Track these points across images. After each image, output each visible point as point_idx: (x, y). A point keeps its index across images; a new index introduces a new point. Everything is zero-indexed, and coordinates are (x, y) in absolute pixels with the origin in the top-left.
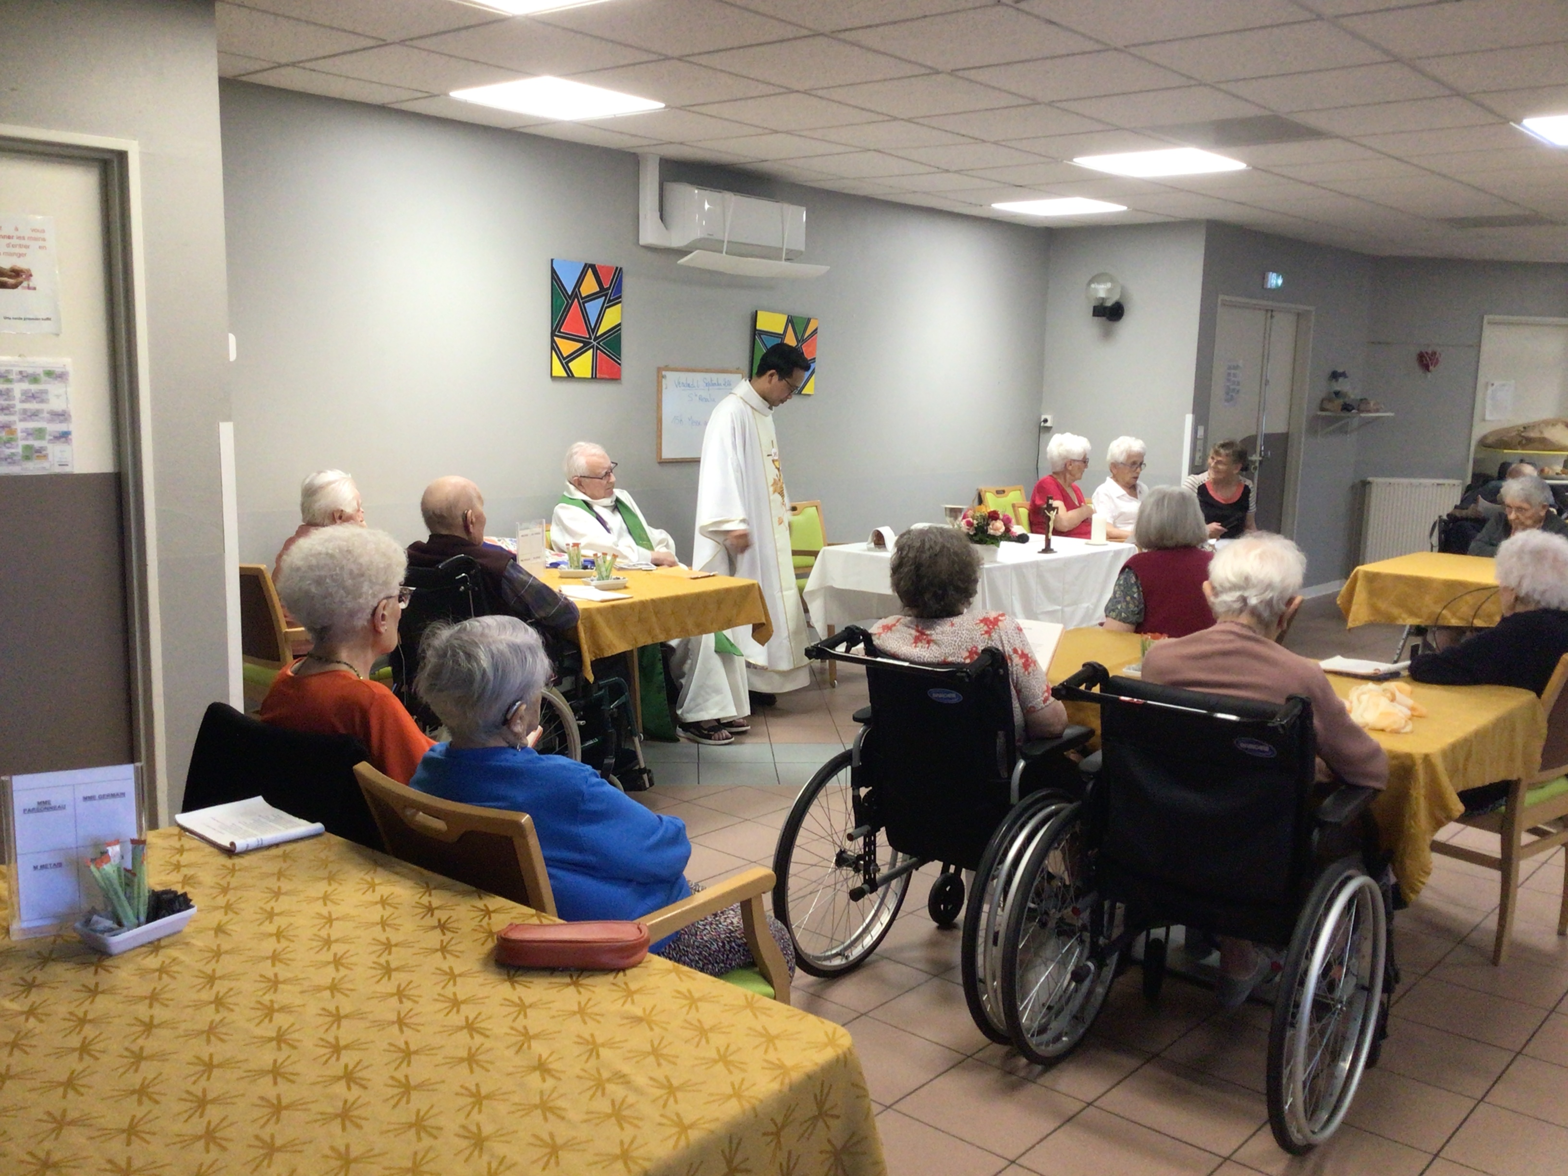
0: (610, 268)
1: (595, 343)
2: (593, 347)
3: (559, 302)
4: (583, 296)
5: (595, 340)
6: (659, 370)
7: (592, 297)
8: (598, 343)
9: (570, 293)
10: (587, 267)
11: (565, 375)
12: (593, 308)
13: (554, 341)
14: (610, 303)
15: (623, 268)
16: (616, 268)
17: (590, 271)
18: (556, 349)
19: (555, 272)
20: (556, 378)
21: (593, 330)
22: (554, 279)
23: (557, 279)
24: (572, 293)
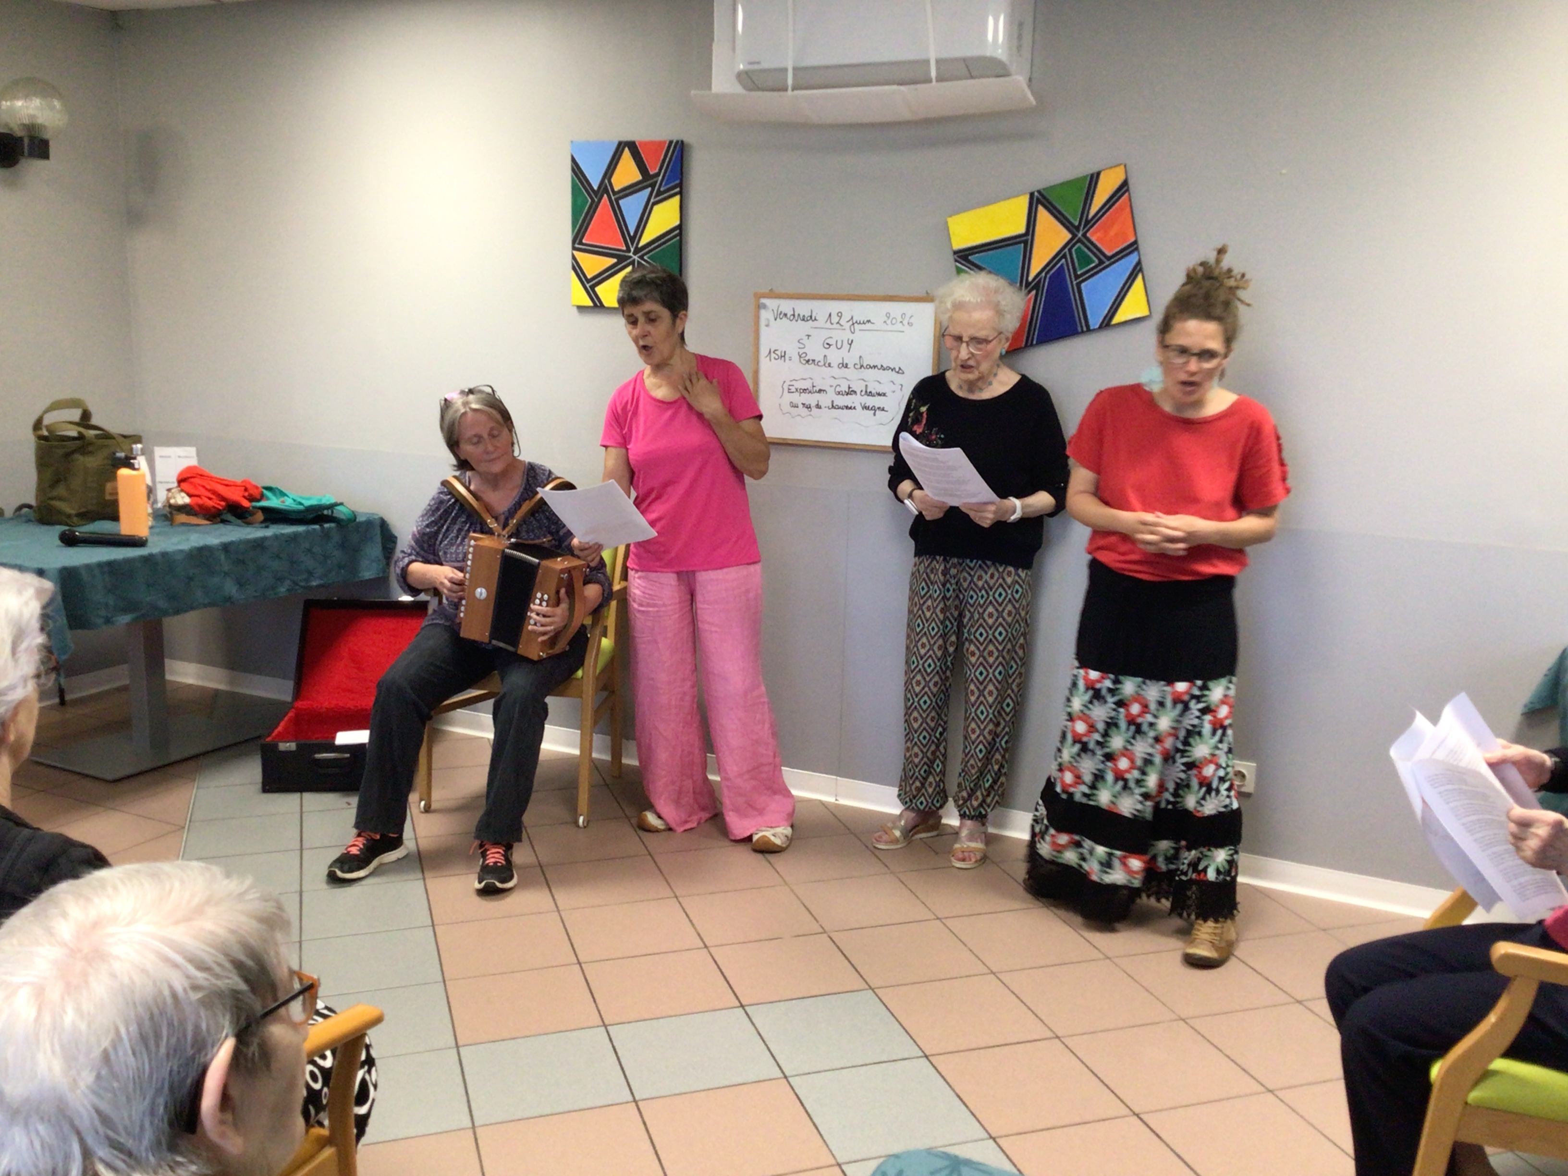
0: (660, 144)
1: (636, 258)
2: (633, 263)
3: (579, 202)
4: (616, 189)
5: (635, 253)
6: (758, 296)
7: (630, 190)
8: (642, 257)
9: (596, 188)
10: (621, 146)
11: (590, 304)
12: (632, 207)
13: (574, 258)
14: (661, 197)
15: (685, 140)
16: (671, 142)
17: (627, 152)
18: (577, 268)
19: (573, 160)
20: (581, 309)
21: (633, 239)
22: (573, 170)
23: (577, 170)
24: (599, 187)
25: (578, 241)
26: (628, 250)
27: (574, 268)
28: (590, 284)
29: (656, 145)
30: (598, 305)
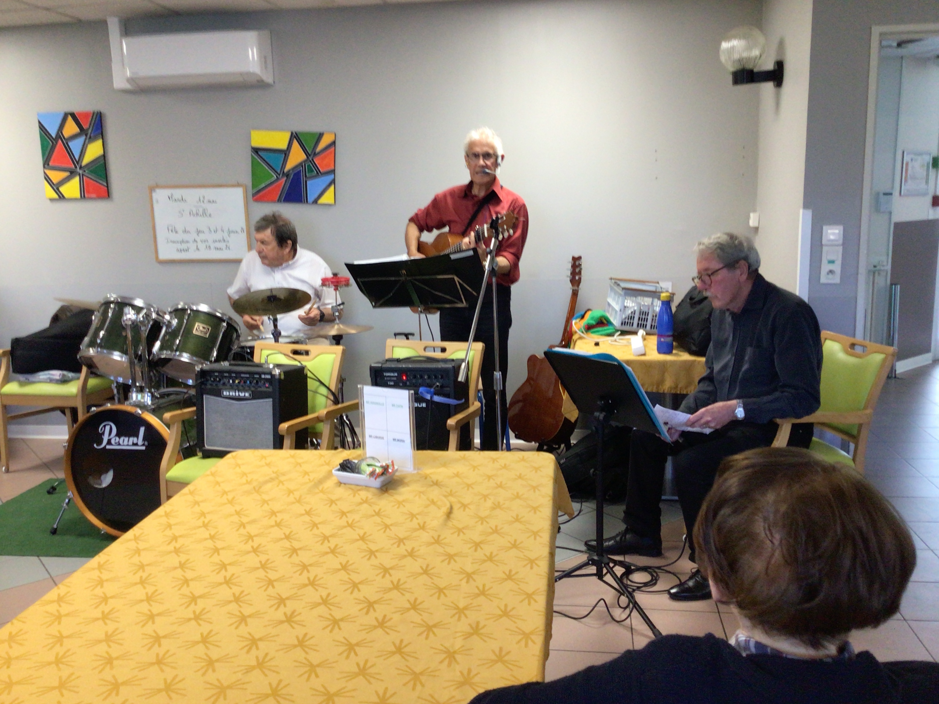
0: (89, 113)
1: (81, 171)
2: (79, 174)
3: (45, 144)
4: (66, 137)
5: (80, 169)
6: (151, 188)
7: (74, 137)
8: (84, 171)
9: (54, 136)
10: (66, 115)
11: (57, 197)
12: (76, 145)
13: (45, 173)
14: (91, 139)
15: (102, 111)
16: (94, 113)
17: (70, 118)
18: (47, 179)
19: (40, 123)
20: (52, 200)
21: (78, 163)
22: (40, 127)
23: (42, 127)
24: (56, 136)
25: (46, 164)
26: (76, 167)
27: (45, 178)
28: (56, 187)
29: (86, 115)
30: (61, 197)
